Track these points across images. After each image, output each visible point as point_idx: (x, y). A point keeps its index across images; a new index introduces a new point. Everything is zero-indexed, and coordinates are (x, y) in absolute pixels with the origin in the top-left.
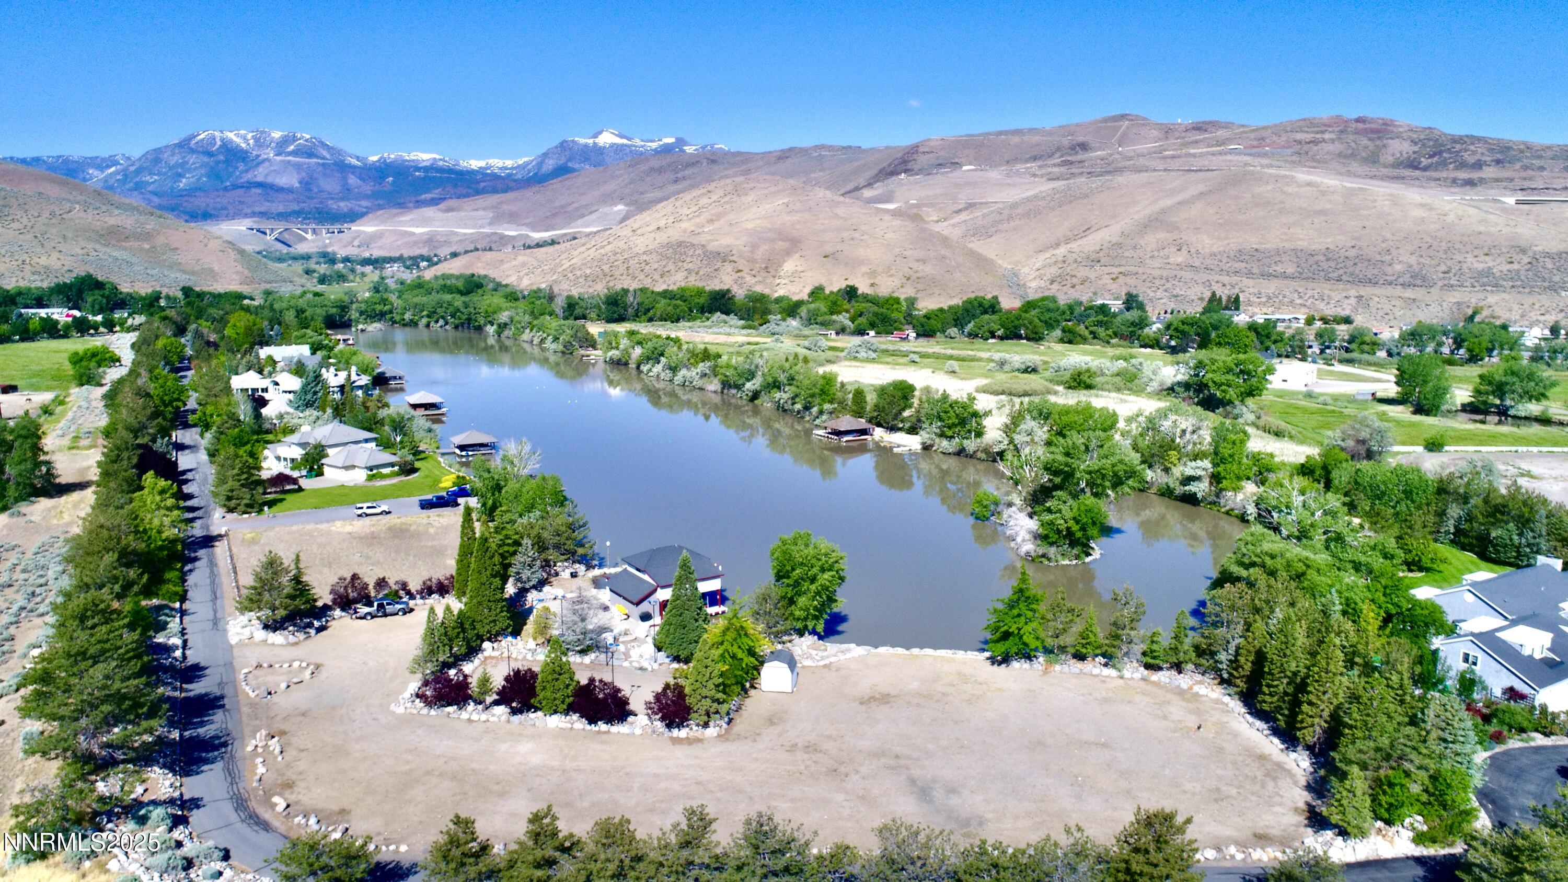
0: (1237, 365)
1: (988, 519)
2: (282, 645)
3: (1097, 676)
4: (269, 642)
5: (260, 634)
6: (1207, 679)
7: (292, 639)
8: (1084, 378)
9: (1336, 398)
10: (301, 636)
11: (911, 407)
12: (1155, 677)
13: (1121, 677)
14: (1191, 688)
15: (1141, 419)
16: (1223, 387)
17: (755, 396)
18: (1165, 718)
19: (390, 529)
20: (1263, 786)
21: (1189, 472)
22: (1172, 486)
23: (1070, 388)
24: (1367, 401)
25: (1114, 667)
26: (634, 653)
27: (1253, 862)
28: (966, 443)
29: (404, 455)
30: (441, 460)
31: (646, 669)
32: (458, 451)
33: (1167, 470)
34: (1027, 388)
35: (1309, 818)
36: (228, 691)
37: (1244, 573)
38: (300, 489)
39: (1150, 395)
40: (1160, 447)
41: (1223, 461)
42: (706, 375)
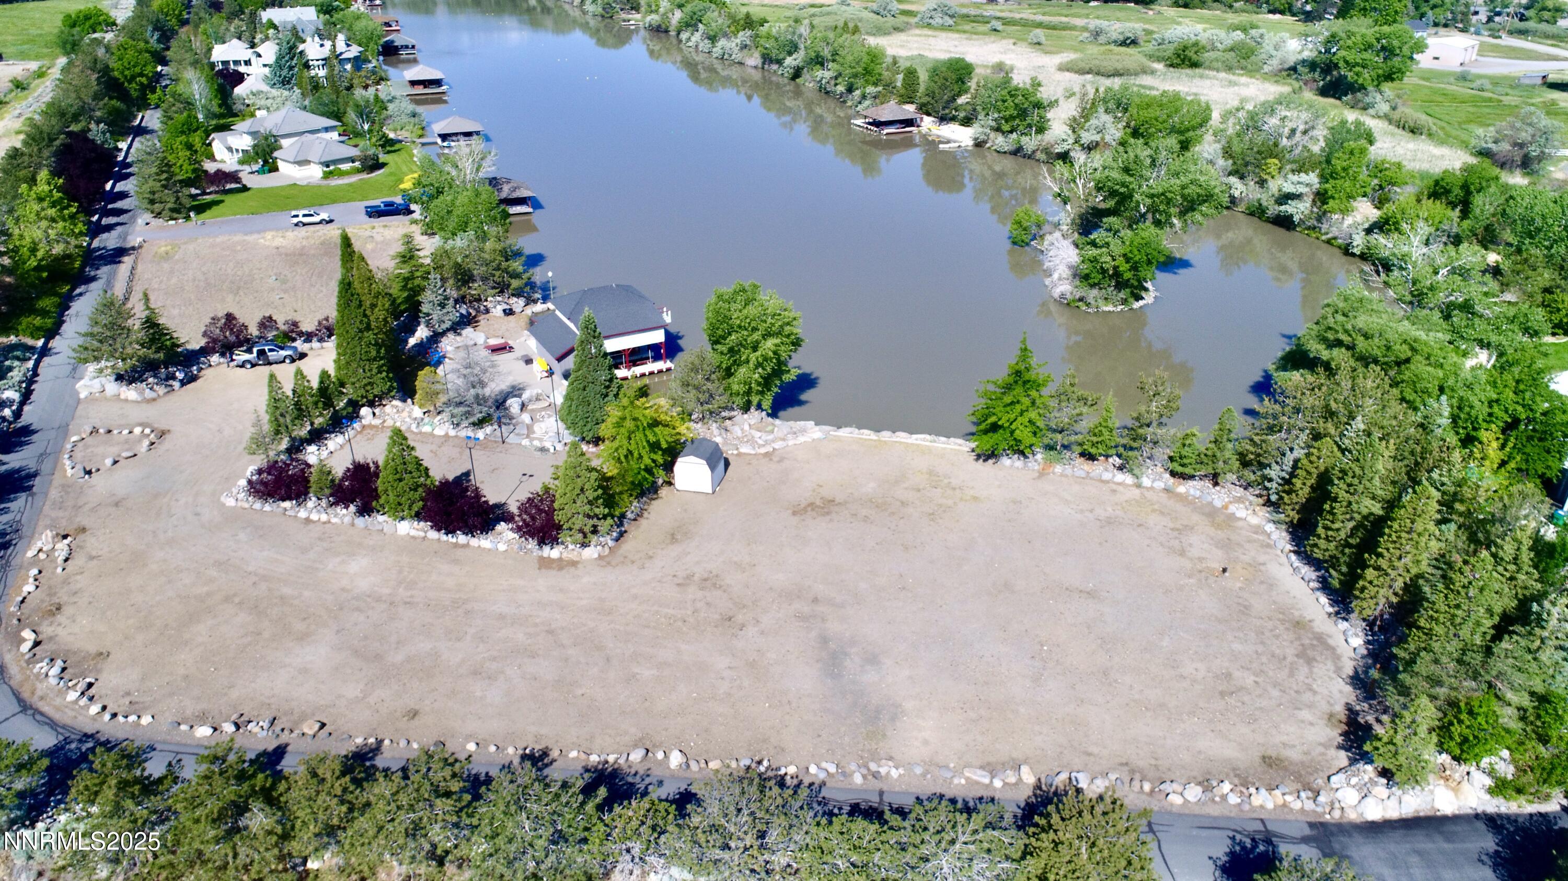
0: (1378, 40)
1: (1027, 244)
2: (133, 401)
3: (1107, 482)
4: (122, 397)
5: (112, 387)
6: (1250, 496)
7: (148, 394)
8: (1191, 54)
9: (1496, 81)
10: (161, 390)
11: (966, 92)
12: (1183, 488)
13: (1139, 486)
14: (1226, 507)
15: (1241, 114)
16: (1357, 69)
17: (797, 74)
18: (1182, 553)
19: (322, 244)
20: (1291, 674)
21: (1288, 188)
22: (1265, 204)
23: (1172, 65)
24: (1534, 86)
25: (1131, 471)
26: (539, 429)
27: (1253, 809)
28: (1025, 140)
29: (367, 146)
30: (415, 152)
31: (548, 450)
32: (439, 141)
33: (1262, 183)
34: (1119, 66)
35: (1345, 734)
36: (45, 468)
37: (1325, 354)
38: (245, 189)
39: (1266, 77)
40: (1259, 152)
41: (1333, 175)
42: (746, 46)
